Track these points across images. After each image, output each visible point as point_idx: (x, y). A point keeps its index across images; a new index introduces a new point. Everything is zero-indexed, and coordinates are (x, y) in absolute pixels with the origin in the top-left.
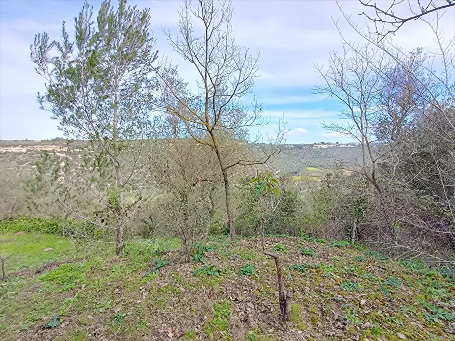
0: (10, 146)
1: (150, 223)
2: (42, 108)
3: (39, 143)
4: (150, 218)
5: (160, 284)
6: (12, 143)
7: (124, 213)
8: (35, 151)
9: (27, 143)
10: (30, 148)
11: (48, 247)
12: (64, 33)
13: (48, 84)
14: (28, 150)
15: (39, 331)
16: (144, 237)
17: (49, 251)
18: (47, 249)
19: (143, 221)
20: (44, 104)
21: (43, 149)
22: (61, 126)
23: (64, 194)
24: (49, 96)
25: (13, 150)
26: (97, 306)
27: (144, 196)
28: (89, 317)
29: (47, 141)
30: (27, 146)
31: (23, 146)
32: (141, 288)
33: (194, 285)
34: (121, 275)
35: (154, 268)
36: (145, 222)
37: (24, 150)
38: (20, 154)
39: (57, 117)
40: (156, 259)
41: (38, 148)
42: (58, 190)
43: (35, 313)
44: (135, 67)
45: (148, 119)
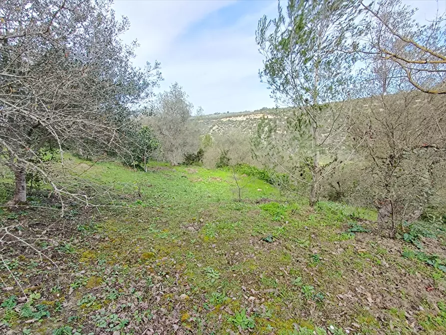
0: (237, 116)
1: (337, 188)
2: (261, 81)
3: (253, 113)
4: (338, 183)
5: (357, 247)
6: (239, 114)
7: (318, 172)
8: (251, 119)
9: (246, 113)
10: (248, 117)
11: (260, 188)
12: (279, 8)
13: (265, 60)
14: (247, 119)
15: (261, 241)
16: (329, 199)
17: (259, 191)
18: (258, 190)
19: (330, 184)
20: (262, 77)
21: (255, 117)
22: (272, 95)
23: (272, 150)
24: (265, 71)
25: (239, 119)
26: (299, 242)
27: (340, 158)
28: (292, 246)
29: (258, 111)
30: (246, 115)
31: (244, 116)
32: (336, 242)
33: (402, 266)
34: (316, 224)
35: (349, 230)
36: (332, 186)
37: (245, 119)
38: (243, 121)
39: (271, 87)
40: (351, 222)
41: (252, 117)
42: (268, 146)
43: (258, 228)
44: (341, 15)
45: (351, 74)
